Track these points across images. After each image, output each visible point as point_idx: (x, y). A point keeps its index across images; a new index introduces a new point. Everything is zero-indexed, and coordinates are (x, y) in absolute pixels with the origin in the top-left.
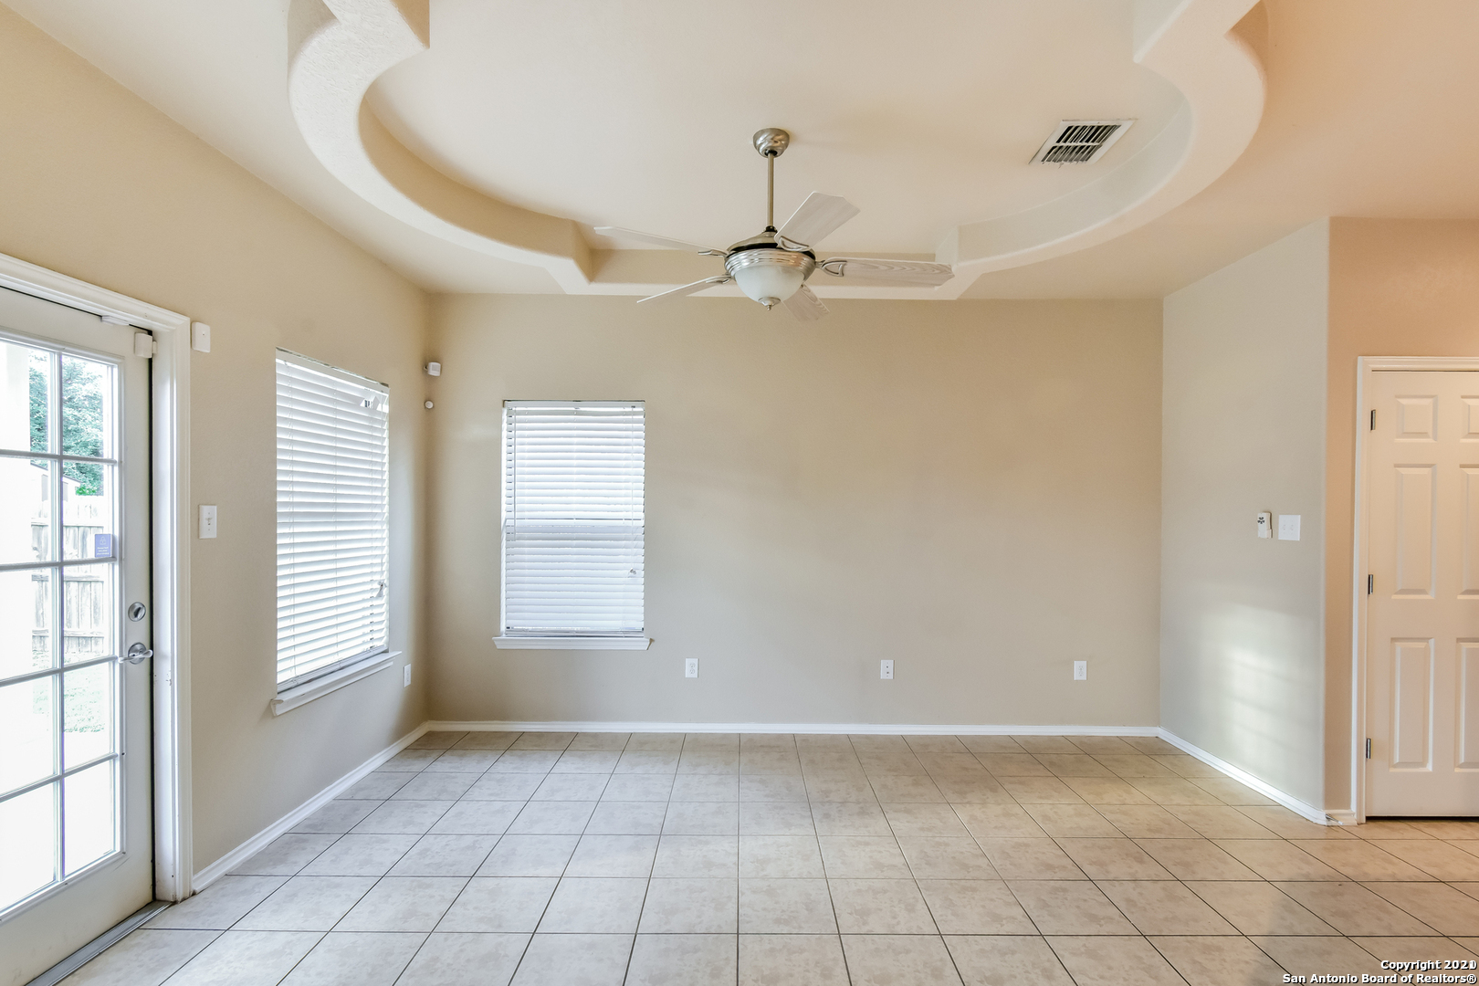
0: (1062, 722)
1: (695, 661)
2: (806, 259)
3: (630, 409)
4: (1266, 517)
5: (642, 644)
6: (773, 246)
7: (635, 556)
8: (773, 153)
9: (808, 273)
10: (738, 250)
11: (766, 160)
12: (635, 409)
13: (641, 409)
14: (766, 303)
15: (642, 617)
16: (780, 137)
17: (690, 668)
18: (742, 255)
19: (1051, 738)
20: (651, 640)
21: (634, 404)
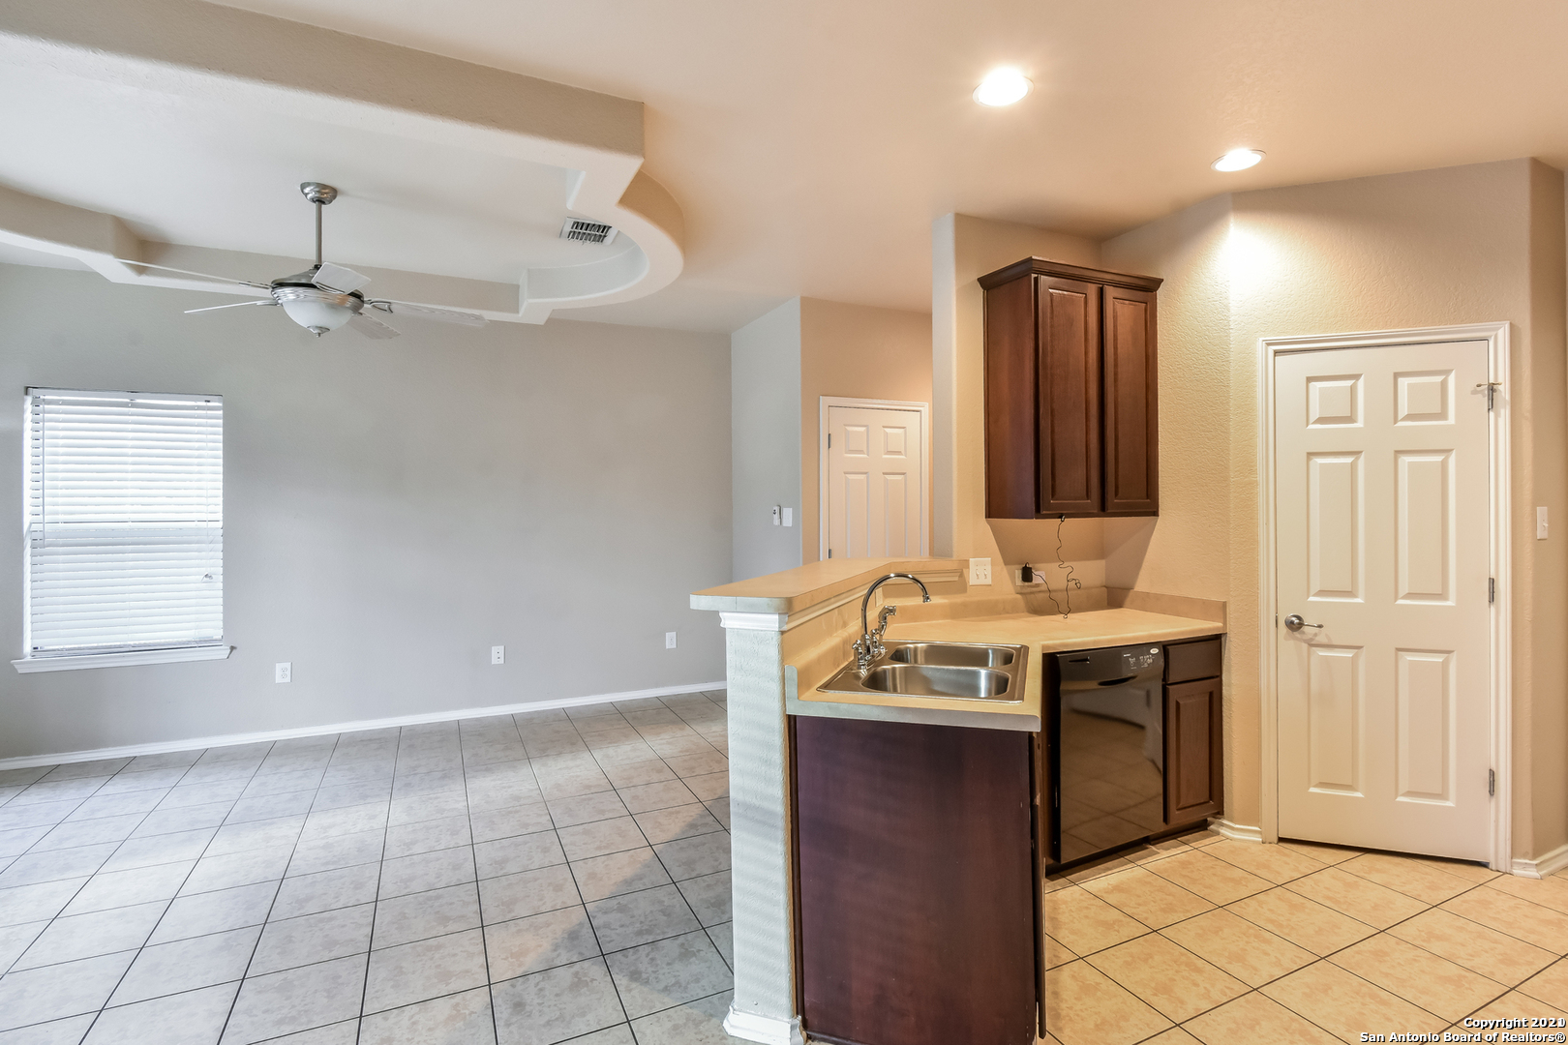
0: (657, 685)
1: (288, 665)
2: (352, 299)
3: (204, 404)
4: (777, 509)
5: (223, 652)
6: (312, 286)
7: (213, 561)
8: (320, 201)
9: (356, 309)
10: (281, 285)
11: (314, 206)
12: (209, 404)
13: (220, 405)
14: (316, 331)
15: (221, 623)
16: (327, 191)
17: (281, 673)
18: (287, 290)
19: (646, 700)
20: (233, 648)
21: (208, 398)
